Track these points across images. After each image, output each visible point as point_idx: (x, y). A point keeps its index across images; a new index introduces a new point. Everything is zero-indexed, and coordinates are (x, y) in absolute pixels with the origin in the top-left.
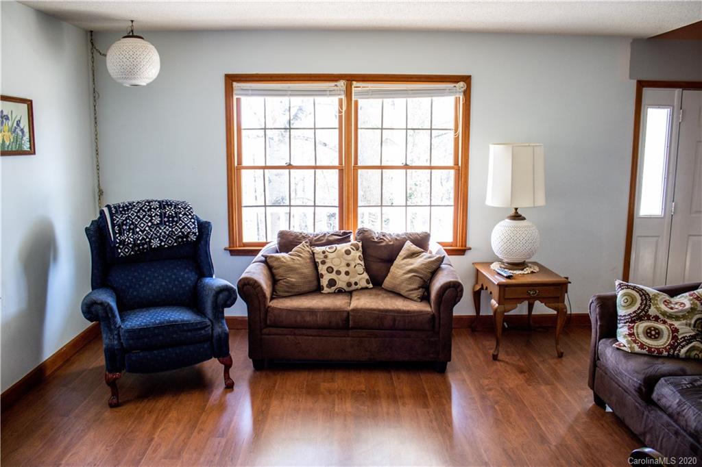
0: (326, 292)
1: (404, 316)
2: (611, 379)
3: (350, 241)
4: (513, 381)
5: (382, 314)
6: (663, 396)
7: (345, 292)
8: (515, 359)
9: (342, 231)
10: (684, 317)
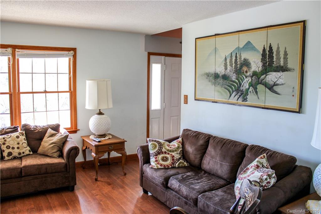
0: (6, 159)
1: (51, 166)
2: (150, 181)
3: (18, 131)
4: (107, 189)
5: (39, 167)
6: (173, 184)
7: (18, 157)
8: (106, 179)
9: (13, 126)
10: (176, 151)
